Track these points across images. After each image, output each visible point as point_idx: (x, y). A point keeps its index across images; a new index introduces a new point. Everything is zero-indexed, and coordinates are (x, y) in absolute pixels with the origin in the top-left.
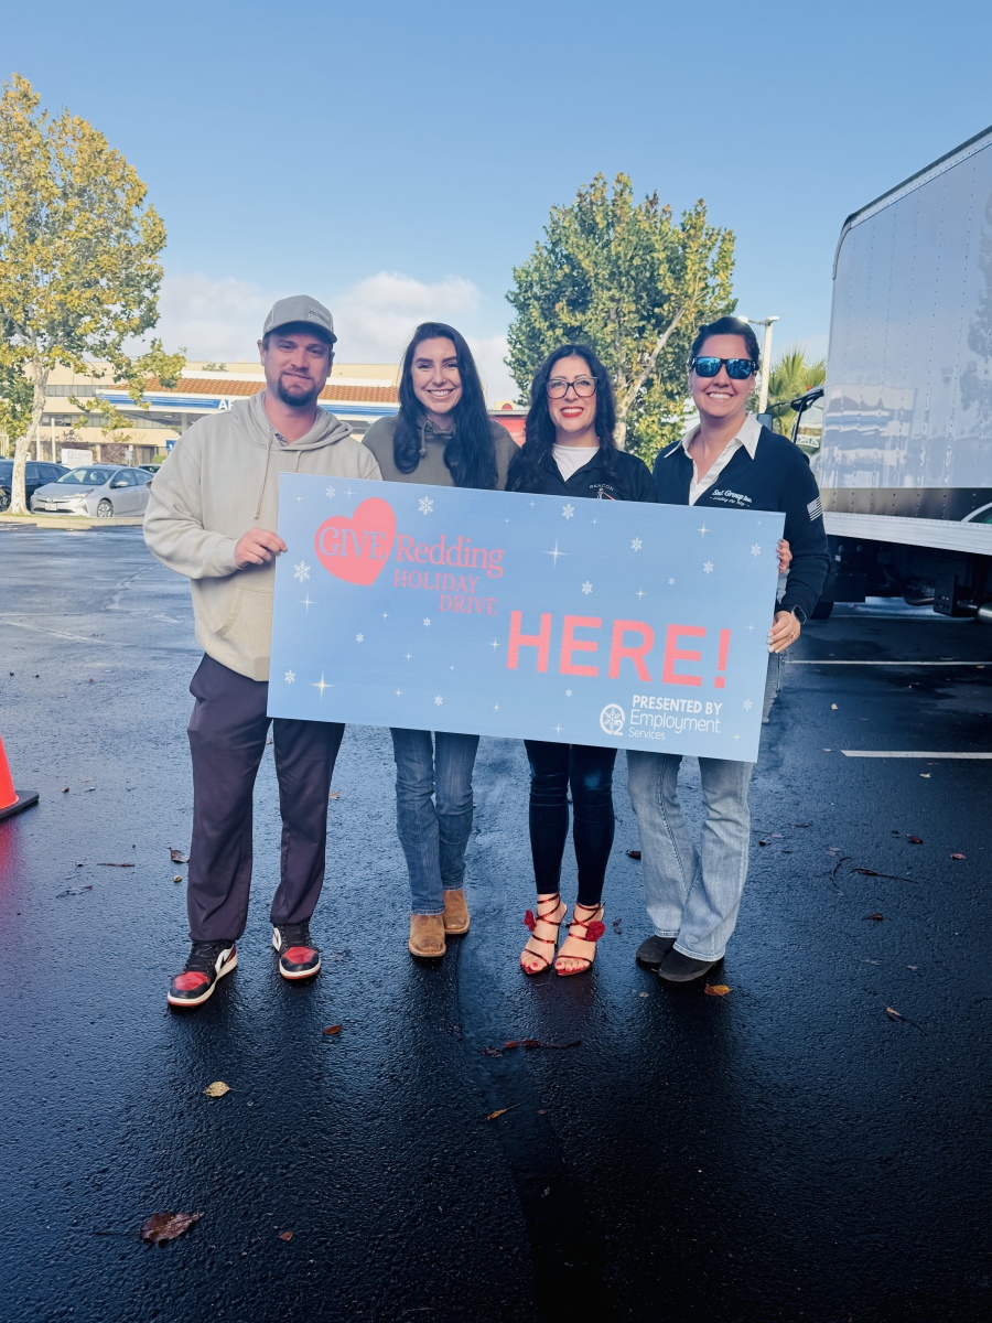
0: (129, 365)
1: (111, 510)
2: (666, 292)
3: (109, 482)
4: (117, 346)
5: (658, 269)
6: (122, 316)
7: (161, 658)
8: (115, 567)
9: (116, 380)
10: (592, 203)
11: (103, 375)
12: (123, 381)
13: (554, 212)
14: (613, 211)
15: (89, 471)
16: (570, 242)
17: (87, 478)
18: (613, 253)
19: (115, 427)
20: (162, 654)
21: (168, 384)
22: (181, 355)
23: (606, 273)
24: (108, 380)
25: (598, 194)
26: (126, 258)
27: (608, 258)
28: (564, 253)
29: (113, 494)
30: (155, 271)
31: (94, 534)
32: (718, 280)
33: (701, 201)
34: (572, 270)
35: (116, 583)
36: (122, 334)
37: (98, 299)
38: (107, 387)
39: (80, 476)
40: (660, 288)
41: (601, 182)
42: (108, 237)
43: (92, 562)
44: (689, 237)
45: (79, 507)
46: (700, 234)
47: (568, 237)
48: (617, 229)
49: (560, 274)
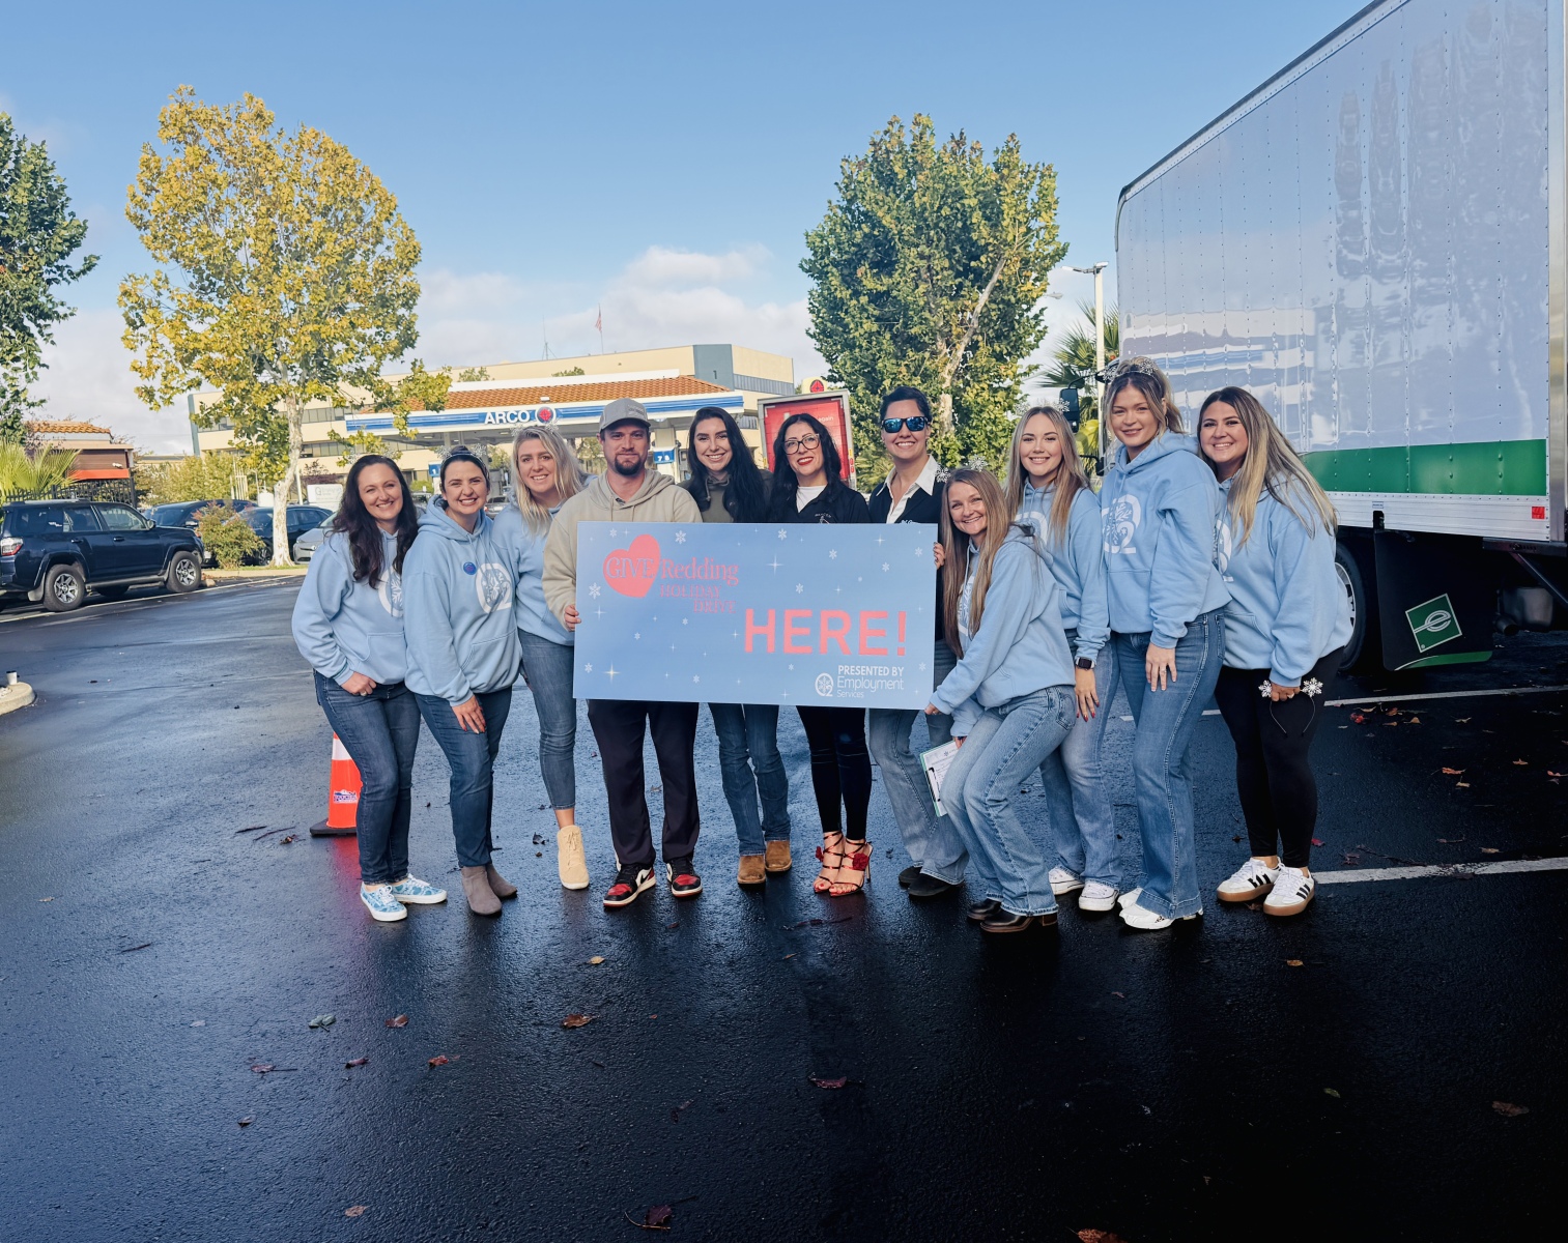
0: (389, 391)
2: (982, 242)
5: (971, 217)
6: (378, 338)
9: (376, 409)
10: (888, 152)
13: (847, 166)
14: (913, 158)
16: (867, 198)
18: (917, 205)
21: (434, 407)
22: (445, 375)
23: (911, 229)
25: (894, 140)
26: (380, 276)
27: (913, 212)
28: (862, 210)
30: (412, 288)
32: (1041, 222)
33: (1012, 136)
34: (873, 228)
36: (380, 359)
40: (975, 238)
41: (896, 126)
44: (1003, 177)
46: (1015, 172)
47: (864, 193)
48: (920, 177)
49: (859, 235)
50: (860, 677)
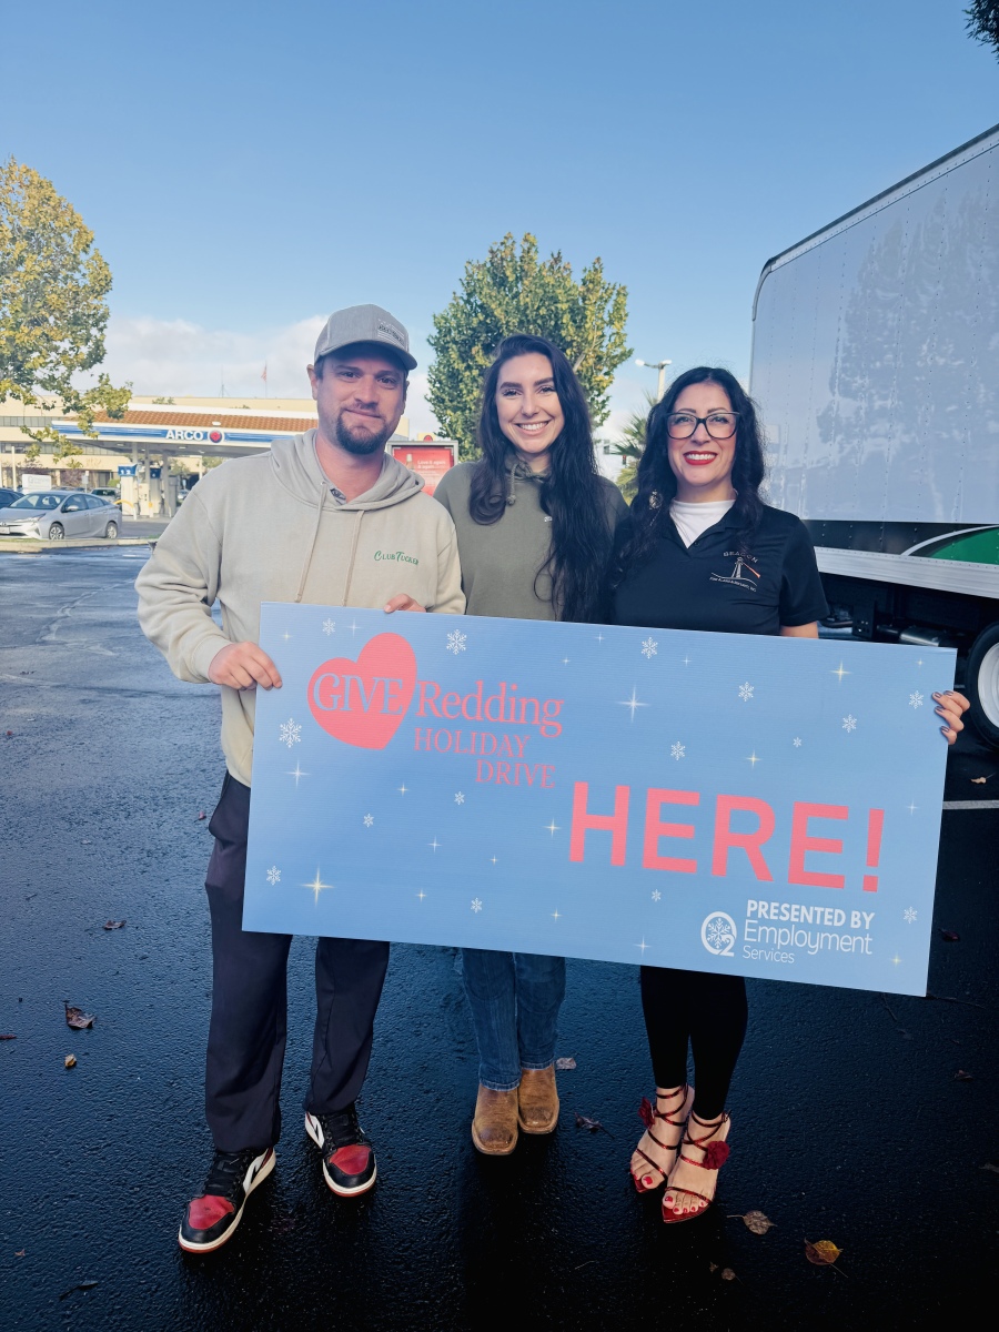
0: (77, 397)
1: (63, 532)
2: (569, 339)
3: (60, 507)
4: (66, 379)
5: (562, 318)
6: (71, 352)
7: (90, 701)
8: (59, 592)
9: (65, 412)
10: (502, 259)
11: (53, 407)
12: (72, 414)
13: (469, 267)
14: (521, 267)
15: (42, 496)
16: (484, 293)
17: (40, 502)
18: (522, 303)
19: (66, 455)
20: (93, 695)
21: (116, 415)
22: (127, 389)
23: (516, 321)
24: (58, 412)
25: (508, 252)
26: (74, 299)
27: (517, 308)
28: (479, 303)
29: (63, 518)
30: (101, 311)
31: (44, 557)
32: (614, 329)
33: (598, 259)
34: (486, 318)
35: (55, 610)
36: (71, 368)
37: (47, 336)
38: (59, 419)
39: (34, 501)
40: (564, 335)
41: (510, 241)
42: (55, 279)
43: (37, 588)
44: (588, 290)
45: (30, 531)
46: (597, 288)
47: (482, 289)
48: (526, 282)
49: (475, 321)
50: (788, 924)
